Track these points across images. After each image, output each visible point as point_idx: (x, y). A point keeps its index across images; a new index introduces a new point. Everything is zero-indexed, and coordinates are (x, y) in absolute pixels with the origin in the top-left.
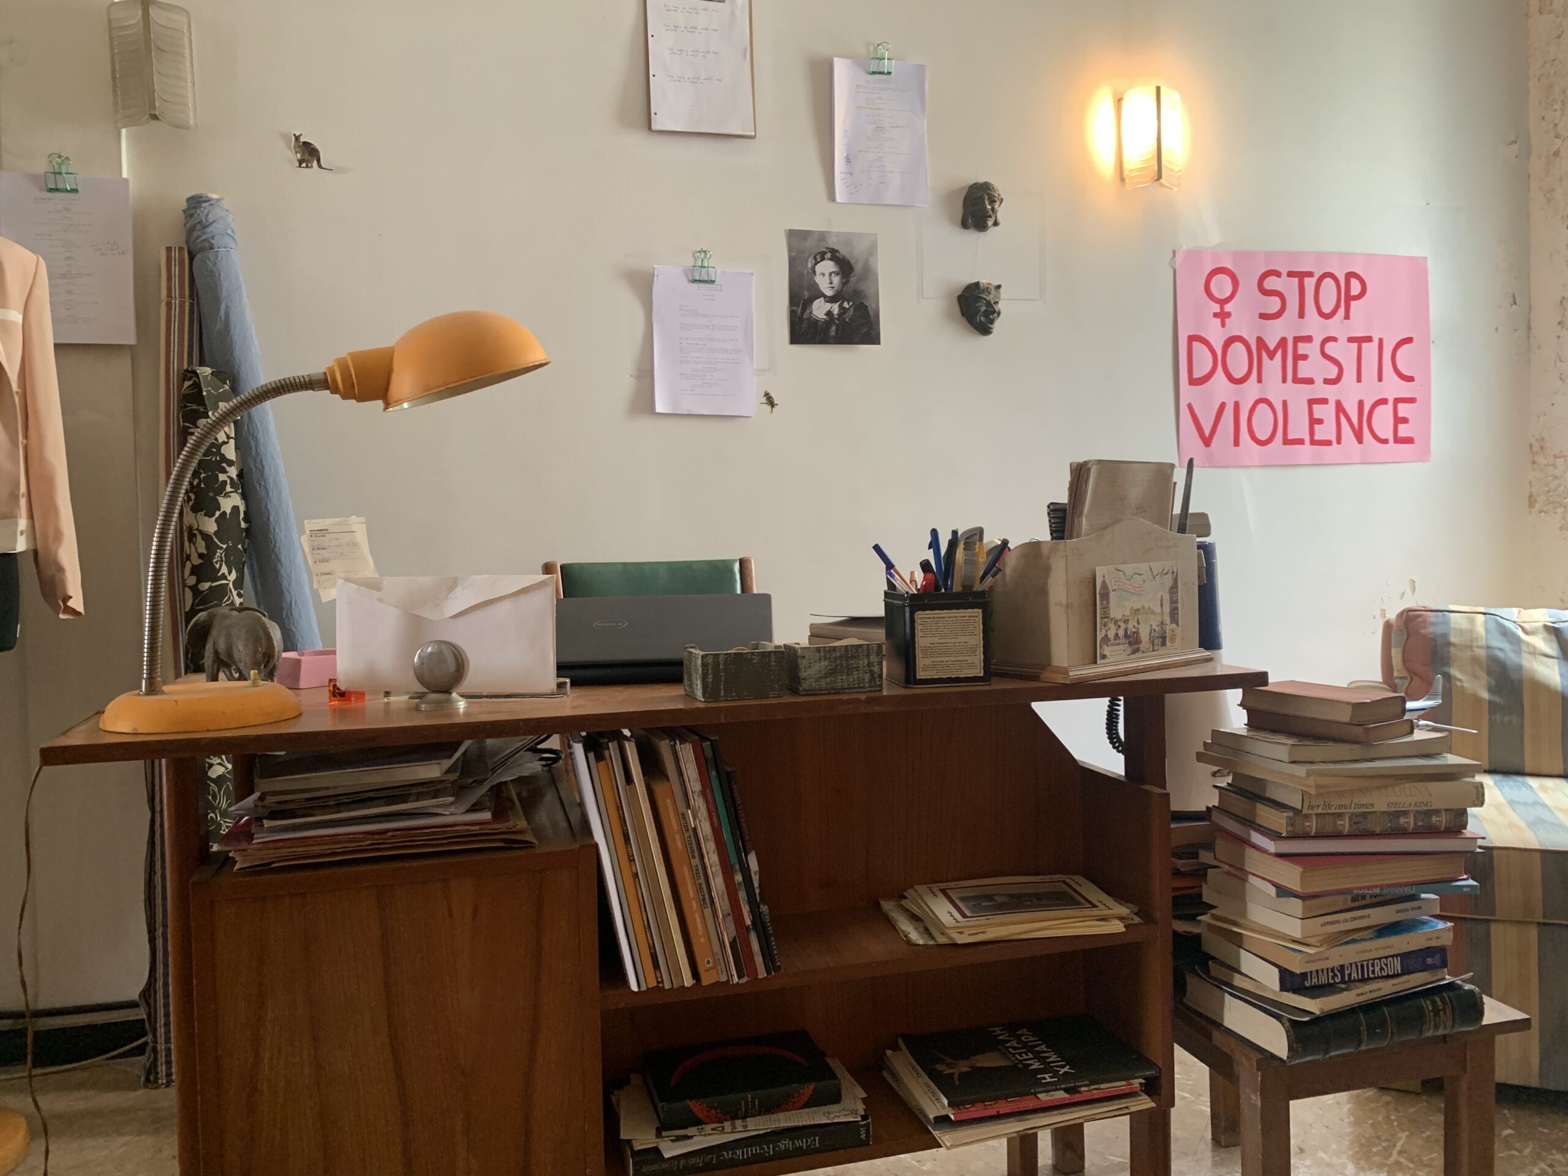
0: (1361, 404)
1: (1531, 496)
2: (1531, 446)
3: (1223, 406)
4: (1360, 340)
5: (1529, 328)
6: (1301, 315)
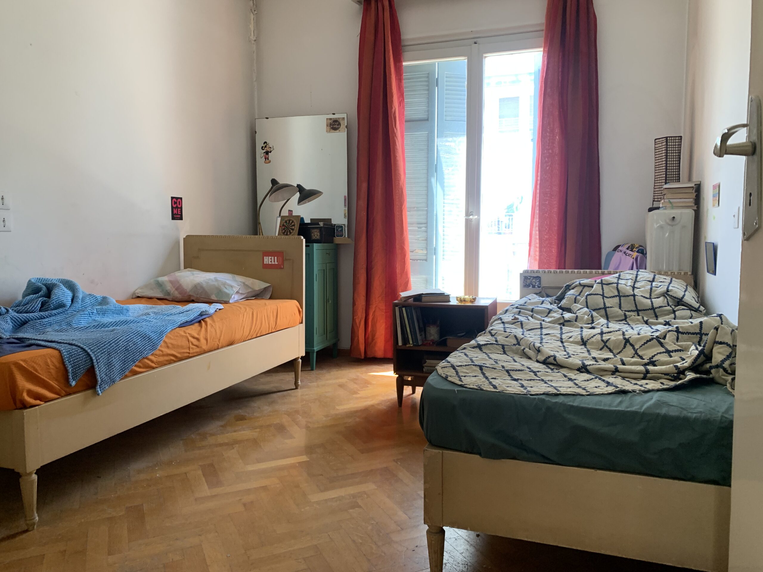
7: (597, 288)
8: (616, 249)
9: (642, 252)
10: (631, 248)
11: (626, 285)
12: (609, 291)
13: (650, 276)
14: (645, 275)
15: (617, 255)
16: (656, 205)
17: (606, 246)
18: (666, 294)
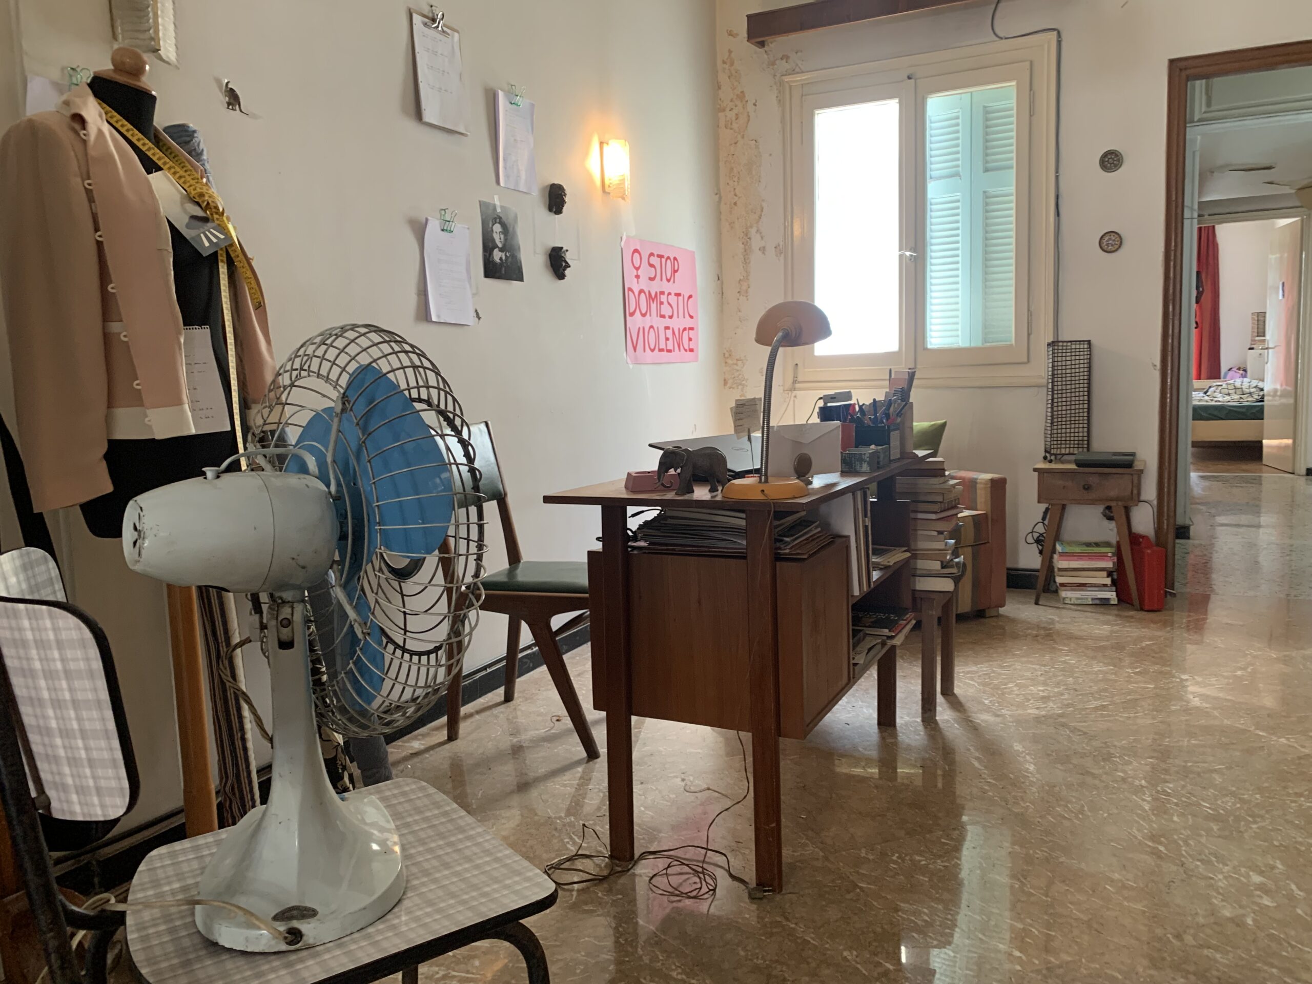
0: (679, 329)
1: (725, 380)
2: (724, 354)
3: (639, 328)
4: (678, 295)
5: (723, 293)
6: (661, 280)
7: (1224, 386)
8: (1230, 369)
9: (1245, 371)
10: (1239, 369)
11: (1238, 384)
12: (1231, 387)
13: (1249, 380)
14: (1246, 380)
15: (1231, 373)
16: (1252, 346)
17: (1224, 369)
18: (1256, 387)
